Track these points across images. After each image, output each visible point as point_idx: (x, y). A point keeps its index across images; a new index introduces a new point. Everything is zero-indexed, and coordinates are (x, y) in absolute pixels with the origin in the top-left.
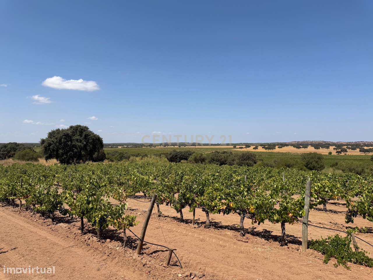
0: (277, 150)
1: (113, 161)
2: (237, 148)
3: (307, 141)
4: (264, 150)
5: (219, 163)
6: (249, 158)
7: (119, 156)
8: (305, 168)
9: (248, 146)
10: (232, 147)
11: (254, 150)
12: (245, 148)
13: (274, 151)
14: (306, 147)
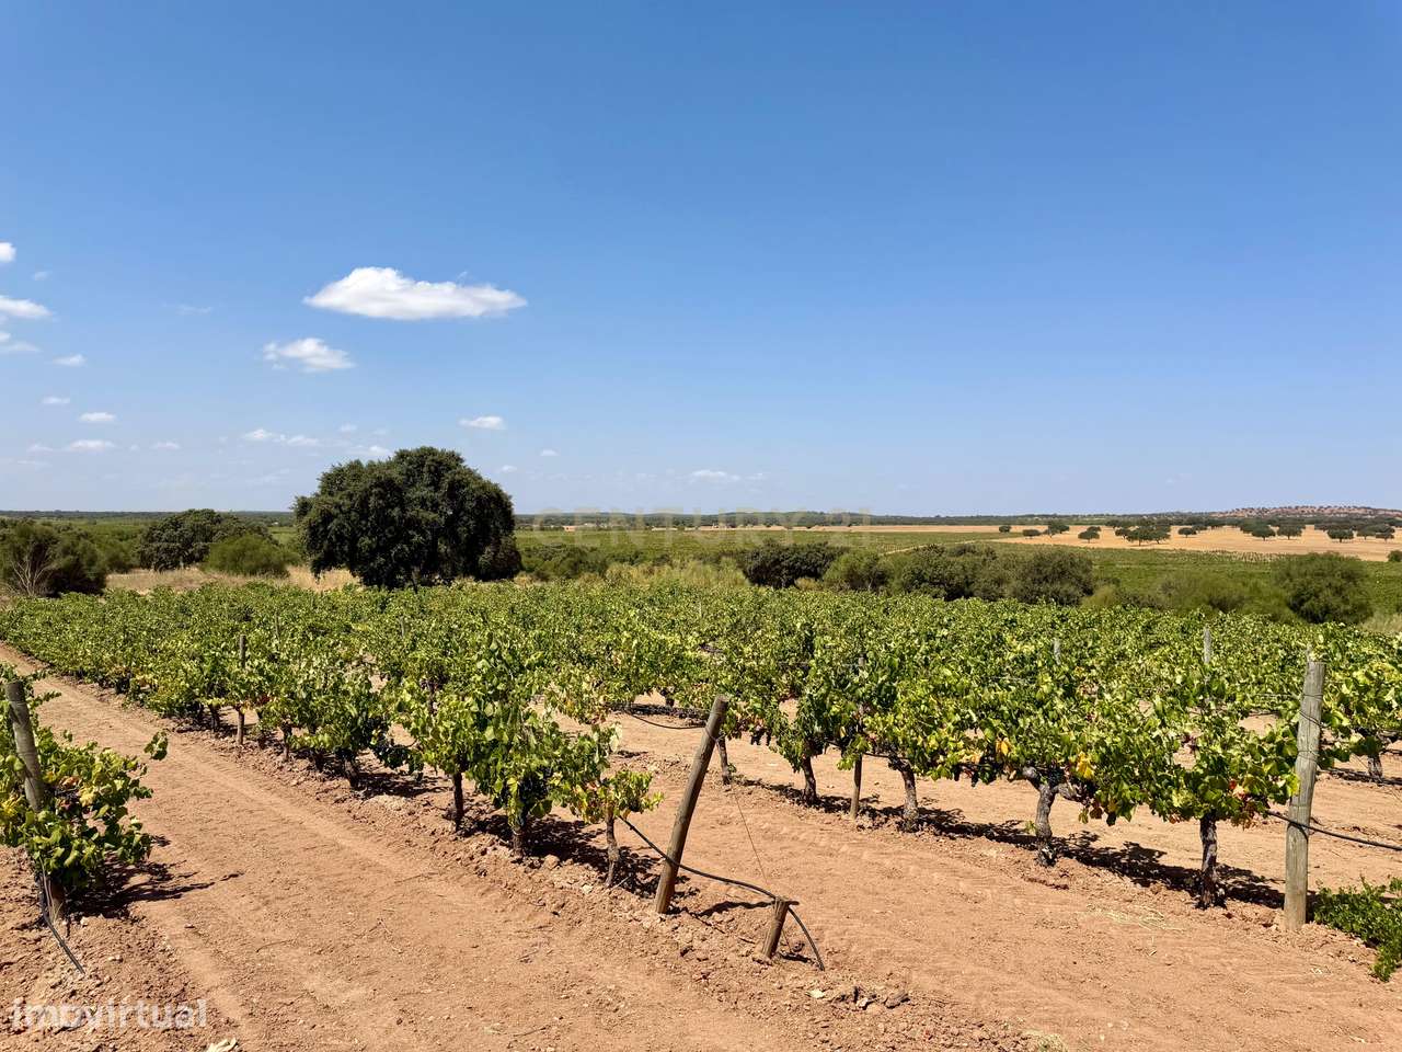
0: (1175, 541)
1: (545, 579)
2: (1016, 535)
3: (1297, 508)
4: (1123, 543)
5: (943, 592)
6: (1063, 573)
7: (568, 559)
8: (1288, 612)
9: (1057, 525)
10: (995, 529)
11: (1083, 544)
12: (1046, 532)
13: (1163, 545)
14: (1296, 533)
